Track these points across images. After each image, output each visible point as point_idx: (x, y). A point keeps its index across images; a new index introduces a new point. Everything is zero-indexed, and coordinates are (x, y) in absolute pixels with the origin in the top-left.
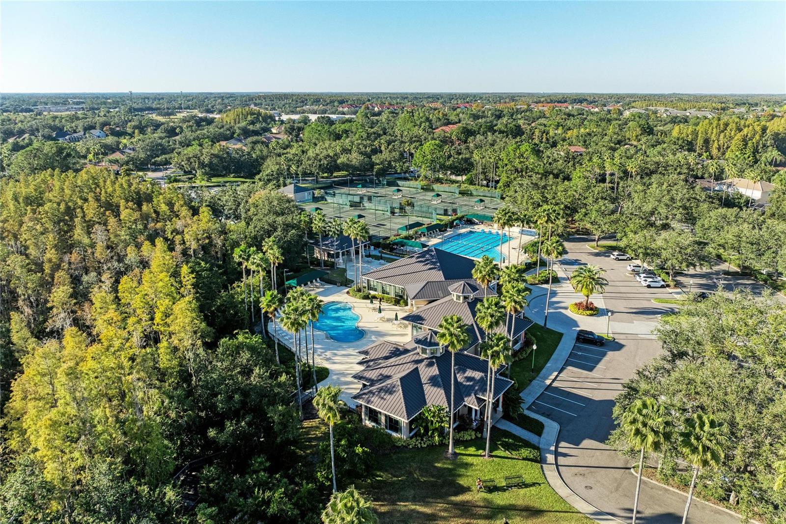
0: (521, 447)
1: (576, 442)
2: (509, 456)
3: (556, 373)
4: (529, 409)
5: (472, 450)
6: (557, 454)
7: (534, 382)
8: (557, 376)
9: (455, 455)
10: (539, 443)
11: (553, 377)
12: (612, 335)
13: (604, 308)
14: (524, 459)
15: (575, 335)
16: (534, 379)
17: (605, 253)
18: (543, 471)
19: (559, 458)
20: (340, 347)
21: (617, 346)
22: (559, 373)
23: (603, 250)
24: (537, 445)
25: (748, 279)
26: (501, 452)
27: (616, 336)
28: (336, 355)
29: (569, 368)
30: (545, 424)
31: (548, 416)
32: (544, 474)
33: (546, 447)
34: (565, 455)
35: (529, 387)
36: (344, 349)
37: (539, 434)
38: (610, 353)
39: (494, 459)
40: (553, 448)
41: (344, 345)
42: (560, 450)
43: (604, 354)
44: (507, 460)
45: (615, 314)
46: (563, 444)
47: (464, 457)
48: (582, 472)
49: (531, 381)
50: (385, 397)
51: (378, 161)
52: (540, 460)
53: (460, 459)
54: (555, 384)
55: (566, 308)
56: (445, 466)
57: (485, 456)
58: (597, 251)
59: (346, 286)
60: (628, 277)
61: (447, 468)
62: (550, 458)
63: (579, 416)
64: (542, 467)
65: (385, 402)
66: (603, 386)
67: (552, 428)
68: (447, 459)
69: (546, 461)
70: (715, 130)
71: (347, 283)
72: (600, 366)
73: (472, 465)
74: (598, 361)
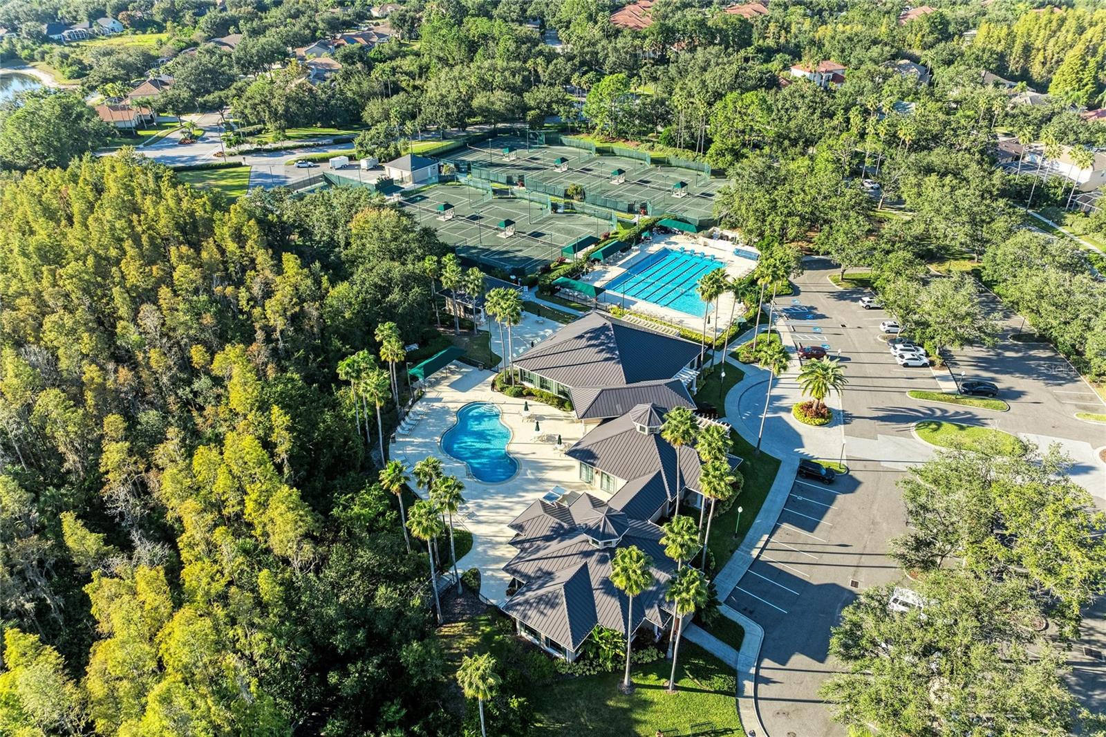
0: (713, 672)
1: (783, 660)
2: (698, 688)
3: (766, 537)
4: (727, 602)
5: (652, 679)
6: (758, 679)
7: (738, 552)
8: (768, 541)
9: (632, 685)
10: (736, 662)
11: (761, 544)
12: (844, 462)
13: (841, 409)
14: (716, 692)
15: (797, 464)
16: (737, 547)
17: (852, 292)
18: (738, 709)
19: (761, 686)
20: (485, 492)
21: (851, 484)
22: (770, 537)
23: (850, 287)
24: (733, 665)
25: (1045, 348)
26: (687, 682)
27: (851, 465)
28: (480, 506)
29: (785, 526)
30: (746, 629)
31: (750, 613)
32: (739, 713)
33: (744, 669)
34: (767, 681)
35: (730, 563)
36: (491, 496)
37: (737, 645)
38: (840, 497)
39: (681, 693)
40: (753, 671)
41: (492, 488)
42: (763, 673)
43: (831, 500)
44: (694, 694)
45: (856, 421)
46: (767, 663)
47: (643, 690)
48: (786, 710)
49: (732, 552)
50: (545, 611)
51: (532, 103)
52: (735, 692)
53: (639, 693)
54: (764, 557)
55: (788, 410)
56: (620, 705)
57: (667, 688)
58: (841, 289)
59: (490, 368)
60: (880, 343)
61: (622, 709)
62: (749, 686)
63: (790, 613)
64: (737, 701)
65: (546, 618)
66: (827, 559)
67: (754, 633)
68: (622, 693)
69: (743, 692)
70: (1042, 32)
71: (491, 362)
72: (825, 522)
73: (652, 703)
74: (822, 513)
